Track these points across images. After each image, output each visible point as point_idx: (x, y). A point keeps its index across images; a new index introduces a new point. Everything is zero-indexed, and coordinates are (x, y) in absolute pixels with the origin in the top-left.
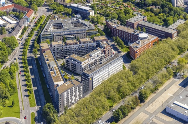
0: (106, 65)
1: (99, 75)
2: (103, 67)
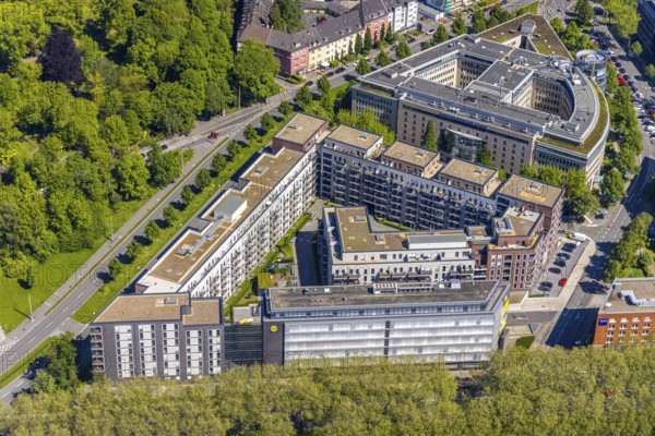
2: (361, 307)
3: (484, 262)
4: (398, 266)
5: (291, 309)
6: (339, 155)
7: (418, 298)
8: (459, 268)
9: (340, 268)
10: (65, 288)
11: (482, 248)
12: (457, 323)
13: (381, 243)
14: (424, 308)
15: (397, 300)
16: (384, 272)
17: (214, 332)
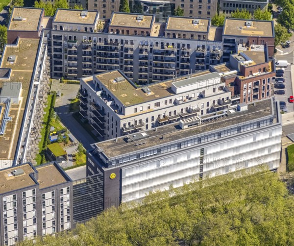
0: (196, 136)
1: (154, 167)
2: (179, 140)
3: (237, 92)
4: (172, 110)
9: (126, 121)
11: (233, 81)
13: (150, 94)
14: (227, 131)
16: (162, 117)
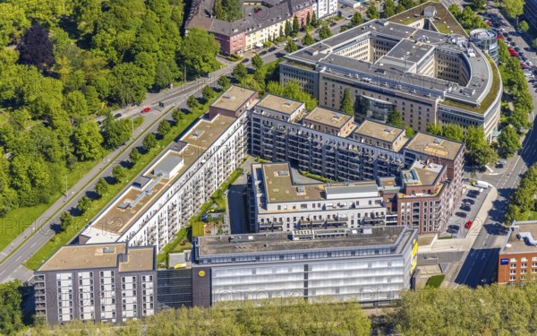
2: (281, 252)
3: (395, 208)
4: (317, 214)
5: (217, 256)
6: (266, 120)
7: (334, 243)
8: (372, 215)
9: (266, 217)
10: (20, 239)
11: (392, 197)
12: (370, 265)
13: (302, 194)
14: (339, 252)
15: (314, 246)
16: (305, 219)
17: (147, 278)
